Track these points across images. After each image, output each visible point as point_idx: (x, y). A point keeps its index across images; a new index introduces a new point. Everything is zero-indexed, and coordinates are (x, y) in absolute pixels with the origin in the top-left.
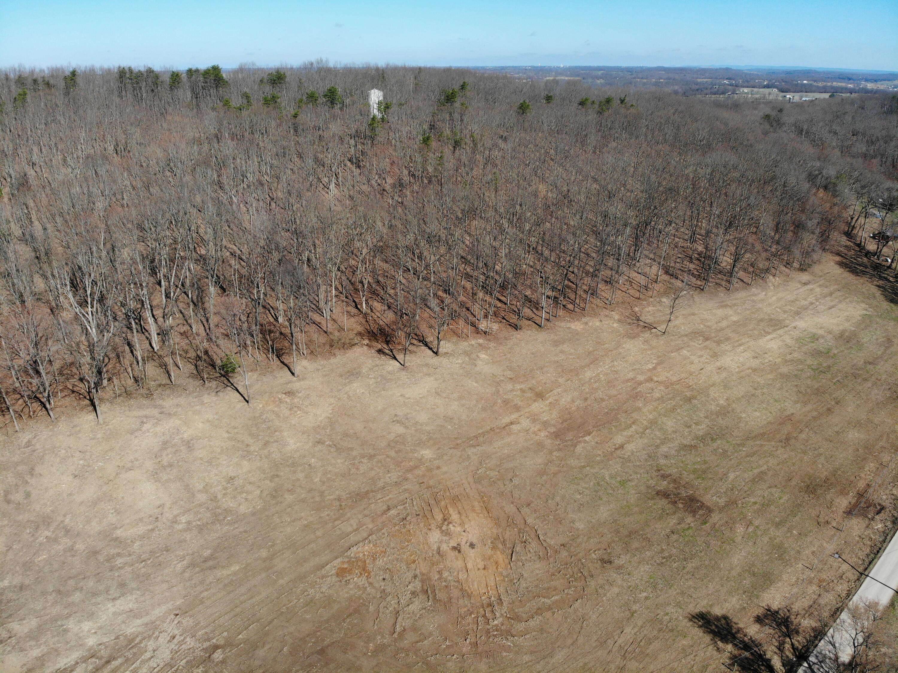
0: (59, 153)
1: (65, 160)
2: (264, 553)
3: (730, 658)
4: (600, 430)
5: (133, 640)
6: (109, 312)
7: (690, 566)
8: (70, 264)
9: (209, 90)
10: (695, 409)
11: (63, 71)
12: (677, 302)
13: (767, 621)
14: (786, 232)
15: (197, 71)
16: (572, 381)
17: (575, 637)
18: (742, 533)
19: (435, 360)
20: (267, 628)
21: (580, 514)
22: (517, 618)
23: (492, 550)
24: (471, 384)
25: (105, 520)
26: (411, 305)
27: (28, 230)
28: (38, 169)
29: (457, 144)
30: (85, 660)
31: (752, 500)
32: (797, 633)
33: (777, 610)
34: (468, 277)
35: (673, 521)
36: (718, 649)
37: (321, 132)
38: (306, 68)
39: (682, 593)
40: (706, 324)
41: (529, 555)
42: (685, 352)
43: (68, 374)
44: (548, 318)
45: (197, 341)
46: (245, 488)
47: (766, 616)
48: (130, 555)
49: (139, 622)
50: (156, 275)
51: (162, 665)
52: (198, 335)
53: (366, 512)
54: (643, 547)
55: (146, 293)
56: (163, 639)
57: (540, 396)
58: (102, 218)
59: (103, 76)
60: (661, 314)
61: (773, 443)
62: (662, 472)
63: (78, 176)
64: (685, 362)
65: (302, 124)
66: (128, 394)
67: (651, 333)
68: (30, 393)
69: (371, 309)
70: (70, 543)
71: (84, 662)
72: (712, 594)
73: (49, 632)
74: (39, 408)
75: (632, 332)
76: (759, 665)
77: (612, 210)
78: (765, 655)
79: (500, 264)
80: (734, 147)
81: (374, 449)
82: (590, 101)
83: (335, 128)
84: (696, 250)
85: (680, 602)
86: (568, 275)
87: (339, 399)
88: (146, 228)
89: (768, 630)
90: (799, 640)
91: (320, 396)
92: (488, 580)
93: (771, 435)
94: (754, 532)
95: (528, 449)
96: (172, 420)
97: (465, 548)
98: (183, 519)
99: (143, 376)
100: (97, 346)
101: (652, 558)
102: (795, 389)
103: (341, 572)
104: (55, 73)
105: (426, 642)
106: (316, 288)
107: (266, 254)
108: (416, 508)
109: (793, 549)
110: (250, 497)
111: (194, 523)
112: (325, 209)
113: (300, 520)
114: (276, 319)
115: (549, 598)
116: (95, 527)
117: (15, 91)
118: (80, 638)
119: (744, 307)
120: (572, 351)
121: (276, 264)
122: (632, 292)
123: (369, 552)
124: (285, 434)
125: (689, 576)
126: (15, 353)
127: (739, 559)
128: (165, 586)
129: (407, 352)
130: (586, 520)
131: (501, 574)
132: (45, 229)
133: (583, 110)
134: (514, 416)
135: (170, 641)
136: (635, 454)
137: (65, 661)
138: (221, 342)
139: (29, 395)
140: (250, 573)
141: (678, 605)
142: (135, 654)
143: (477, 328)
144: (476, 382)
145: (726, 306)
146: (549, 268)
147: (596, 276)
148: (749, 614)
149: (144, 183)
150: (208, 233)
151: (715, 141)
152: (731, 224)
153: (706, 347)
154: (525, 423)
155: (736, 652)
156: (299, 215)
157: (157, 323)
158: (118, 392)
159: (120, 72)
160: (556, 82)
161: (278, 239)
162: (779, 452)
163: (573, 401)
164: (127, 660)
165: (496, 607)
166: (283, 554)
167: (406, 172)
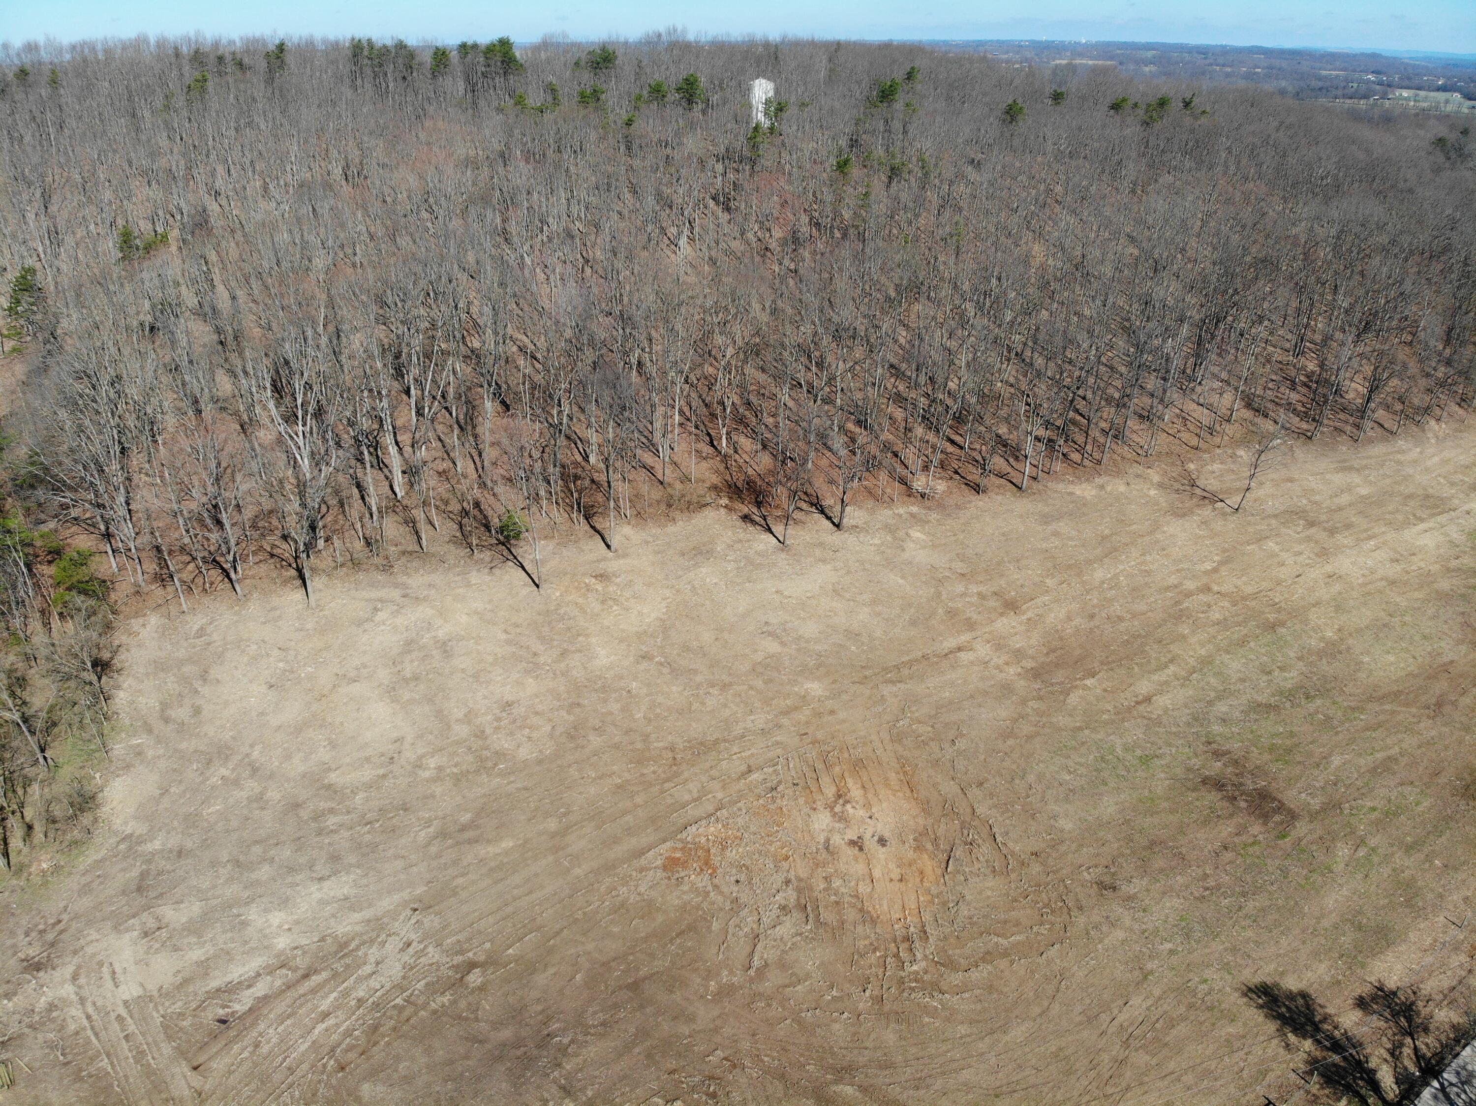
0: (257, 177)
1: (266, 188)
2: (552, 824)
3: (1307, 1062)
4: (1112, 670)
5: (346, 944)
6: (330, 433)
7: (1252, 905)
8: (272, 355)
9: (493, 79)
10: (1282, 643)
11: (264, 43)
12: (1263, 458)
13: (1375, 1006)
14: (1463, 343)
15: (475, 46)
16: (1069, 584)
17: (1046, 1004)
18: (1347, 858)
19: (836, 538)
20: (552, 942)
21: (1067, 806)
22: (950, 964)
23: (914, 851)
24: (893, 580)
25: (313, 756)
26: (800, 444)
27: (208, 298)
28: (224, 202)
29: (894, 173)
30: (270, 970)
31: (1370, 804)
32: (1426, 1030)
33: (1395, 989)
34: (899, 399)
35: (1226, 829)
36: (1288, 1045)
37: (669, 151)
38: (650, 43)
39: (1234, 950)
40: (1313, 498)
41: (977, 865)
42: (1271, 545)
43: (264, 527)
44: (1034, 475)
45: (464, 486)
46: (528, 721)
47: (1374, 998)
48: (348, 812)
49: (357, 916)
50: (403, 378)
51: (388, 986)
52: (465, 476)
53: (714, 773)
54: (1173, 869)
55: (386, 406)
56: (393, 946)
57: (1011, 606)
58: (322, 284)
59: (326, 53)
60: (1233, 477)
61: (1414, 710)
62: (1214, 746)
63: (286, 215)
64: (1269, 562)
65: (640, 137)
66: (355, 564)
67: (1215, 509)
68: (206, 554)
69: (735, 448)
70: (258, 789)
71: (270, 973)
72: (1285, 955)
73: (218, 925)
74: (220, 578)
75: (1180, 505)
76: (1355, 1078)
77: (1159, 293)
78: (1367, 1062)
79: (956, 380)
80: (1380, 192)
81: (730, 675)
82: (1130, 103)
83: (692, 144)
84: (1304, 368)
85: (1228, 964)
86: (1076, 402)
87: (678, 591)
88: (389, 302)
89: (1376, 1022)
90: (1428, 1043)
91: (649, 585)
92: (906, 899)
93: (1412, 695)
94: (1367, 857)
95: (985, 693)
96: (421, 608)
97: (870, 844)
98: (432, 763)
99: (378, 537)
100: (311, 487)
101: (1187, 887)
102: (1460, 619)
103: (670, 865)
104: (252, 46)
105: (799, 987)
106: (648, 411)
107: (574, 352)
108: (793, 773)
109: (1432, 890)
110: (535, 735)
111: (448, 771)
112: (669, 279)
113: (610, 776)
114: (586, 458)
115: (1006, 938)
116: (298, 766)
117: (190, 74)
118: (265, 936)
119: (1381, 472)
120: (1074, 533)
121: (589, 368)
122: (1185, 436)
123: (716, 837)
124: (593, 640)
125: (1248, 922)
126: (185, 491)
127: (1336, 901)
128: (399, 864)
129: (790, 522)
130: (1077, 817)
131: (928, 892)
132: (234, 298)
133: (1118, 118)
134: (964, 638)
135: (402, 950)
136: (1170, 713)
137: (241, 970)
138: (500, 489)
139: (204, 558)
140: (530, 854)
141: (1226, 967)
142: (347, 966)
143: (910, 488)
144: (903, 577)
145: (1350, 469)
146: (1042, 389)
147: (1124, 405)
148: (1346, 993)
149: (387, 228)
150: (483, 313)
151: (1349, 179)
152: (1367, 327)
153: (1309, 539)
154: (983, 650)
155: (1318, 1054)
156: (628, 288)
157: (402, 454)
158: (340, 560)
159: (354, 46)
160: (1072, 68)
161: (594, 327)
162: (1422, 725)
163: (1069, 618)
164: (335, 975)
165: (917, 944)
166: (582, 827)
167: (805, 219)
